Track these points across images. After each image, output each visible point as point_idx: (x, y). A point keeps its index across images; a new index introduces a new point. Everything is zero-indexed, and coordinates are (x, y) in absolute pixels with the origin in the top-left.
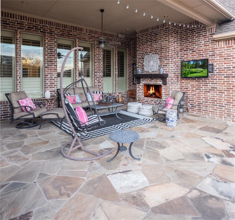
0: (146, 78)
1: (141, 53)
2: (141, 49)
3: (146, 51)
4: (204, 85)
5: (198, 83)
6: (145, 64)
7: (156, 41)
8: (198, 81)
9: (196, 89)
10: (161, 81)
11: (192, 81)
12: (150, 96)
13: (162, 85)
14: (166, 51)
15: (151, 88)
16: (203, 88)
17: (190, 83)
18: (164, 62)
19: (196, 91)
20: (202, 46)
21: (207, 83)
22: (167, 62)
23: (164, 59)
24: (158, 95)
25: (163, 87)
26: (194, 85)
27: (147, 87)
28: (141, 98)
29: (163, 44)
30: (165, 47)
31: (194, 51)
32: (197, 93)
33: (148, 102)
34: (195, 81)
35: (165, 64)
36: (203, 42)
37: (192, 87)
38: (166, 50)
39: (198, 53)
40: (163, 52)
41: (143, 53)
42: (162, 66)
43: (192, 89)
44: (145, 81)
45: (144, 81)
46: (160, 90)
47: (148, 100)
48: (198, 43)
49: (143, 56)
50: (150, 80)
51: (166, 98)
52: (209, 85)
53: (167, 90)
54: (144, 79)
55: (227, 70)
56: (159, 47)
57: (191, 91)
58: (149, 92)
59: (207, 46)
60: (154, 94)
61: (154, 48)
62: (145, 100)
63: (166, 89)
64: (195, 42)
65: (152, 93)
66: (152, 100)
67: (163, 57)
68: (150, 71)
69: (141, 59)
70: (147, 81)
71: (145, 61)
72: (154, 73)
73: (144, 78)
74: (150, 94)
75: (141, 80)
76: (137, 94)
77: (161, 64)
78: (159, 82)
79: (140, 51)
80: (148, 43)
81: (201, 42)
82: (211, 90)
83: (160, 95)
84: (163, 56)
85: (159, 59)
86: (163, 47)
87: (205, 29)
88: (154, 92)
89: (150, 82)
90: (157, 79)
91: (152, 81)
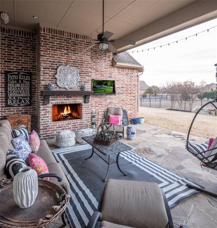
0: (58, 97)
1: (49, 60)
2: (49, 54)
3: (59, 60)
4: (104, 101)
5: (100, 99)
6: (58, 77)
7: (75, 52)
8: (100, 97)
9: (98, 105)
10: (81, 99)
11: (96, 98)
12: (64, 119)
13: (82, 103)
14: (87, 67)
15: (66, 108)
16: (104, 103)
17: (93, 99)
18: (85, 78)
19: (98, 106)
20: (103, 68)
21: (106, 99)
22: (88, 78)
23: (85, 75)
24: (75, 115)
25: (84, 105)
26: (96, 101)
27: (58, 108)
28: (50, 125)
29: (83, 58)
30: (86, 62)
31: (97, 71)
32: (99, 108)
33: (62, 127)
34: (98, 98)
35: (86, 80)
36: (104, 64)
37: (95, 103)
38: (87, 65)
39: (100, 73)
40: (84, 67)
41: (55, 62)
42: (82, 82)
43: (95, 105)
44: (57, 100)
45: (55, 100)
46: (79, 109)
47: (62, 125)
48: (100, 64)
49: (53, 66)
50: (66, 98)
51: (87, 117)
52: (108, 100)
53: (89, 109)
54: (55, 98)
55: (118, 89)
56: (78, 60)
57: (94, 107)
58: (62, 114)
59: (106, 68)
60: (70, 115)
61: (71, 59)
62: (58, 126)
63: (88, 107)
64: (98, 63)
65: (67, 114)
66: (68, 124)
67: (83, 73)
68: (67, 87)
69: (50, 70)
70: (60, 100)
71: (59, 73)
72: (72, 89)
73: (55, 96)
74: (63, 116)
75: (50, 99)
76: (41, 121)
77: (82, 80)
78: (79, 100)
79: (48, 57)
80: (63, 50)
81: (102, 65)
82: (109, 104)
83: (78, 115)
84: (84, 71)
85: (79, 73)
86: (84, 61)
87: (106, 55)
88: (69, 112)
89: (65, 101)
90: (76, 97)
91: (69, 99)
